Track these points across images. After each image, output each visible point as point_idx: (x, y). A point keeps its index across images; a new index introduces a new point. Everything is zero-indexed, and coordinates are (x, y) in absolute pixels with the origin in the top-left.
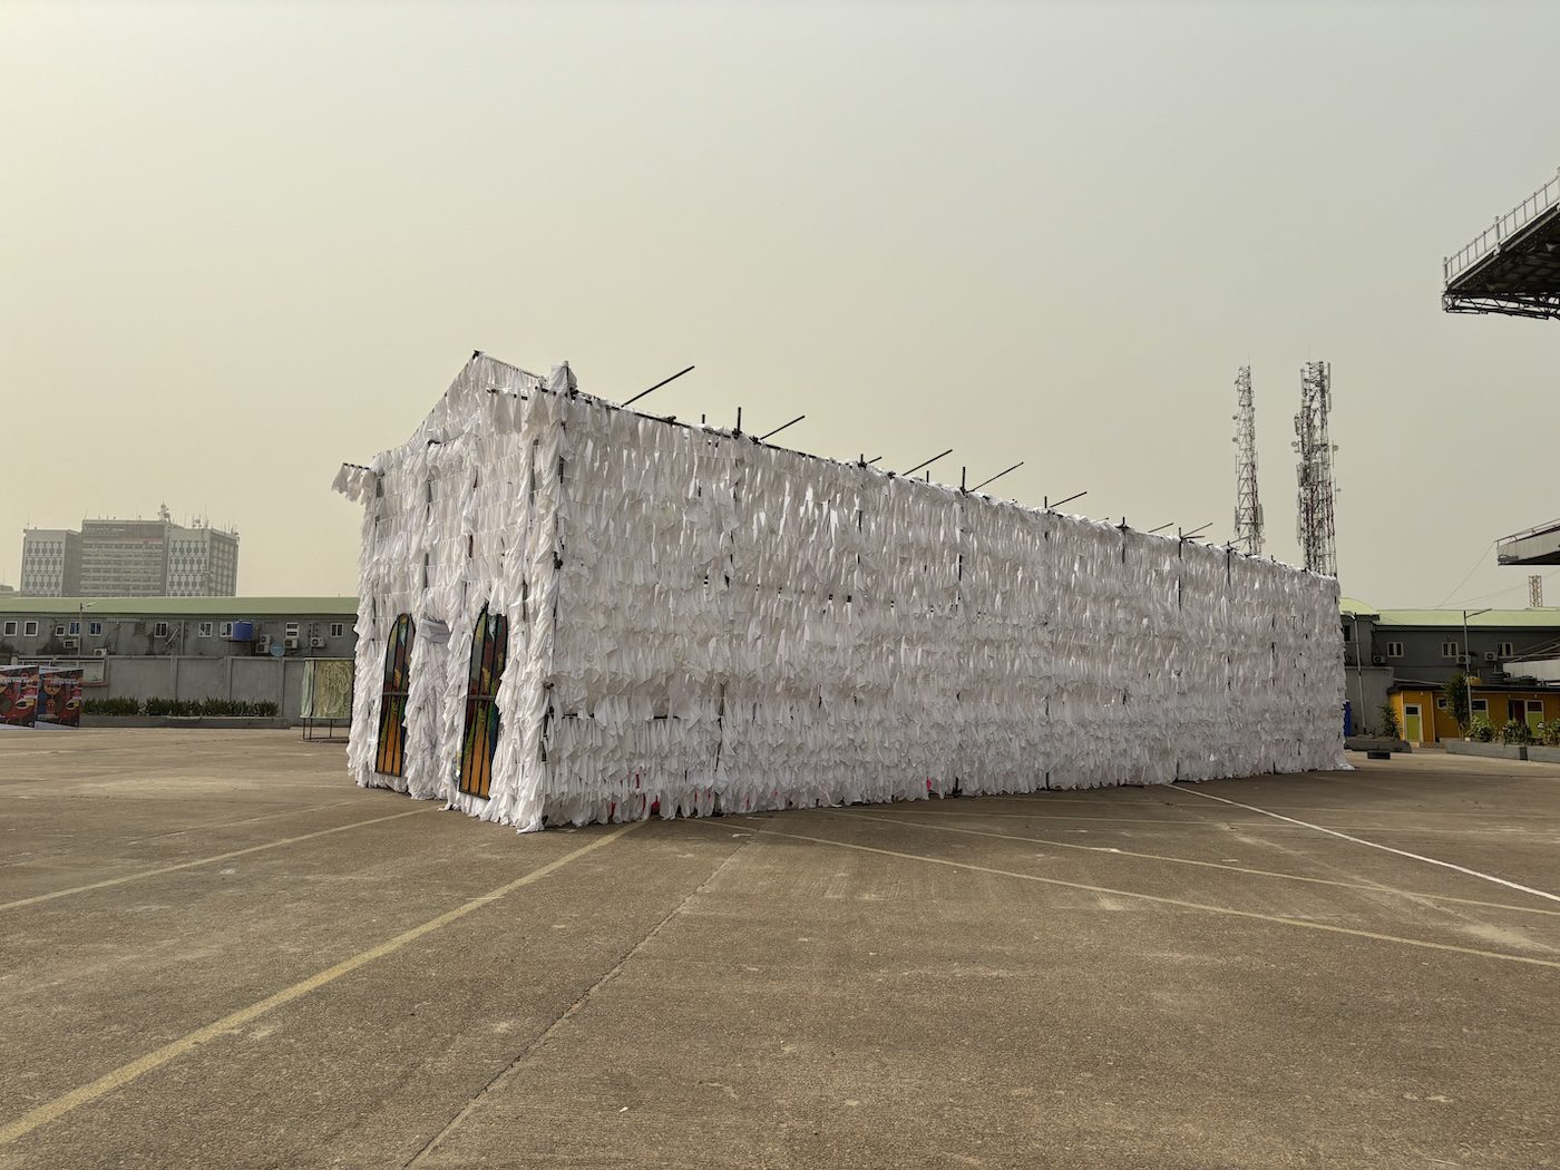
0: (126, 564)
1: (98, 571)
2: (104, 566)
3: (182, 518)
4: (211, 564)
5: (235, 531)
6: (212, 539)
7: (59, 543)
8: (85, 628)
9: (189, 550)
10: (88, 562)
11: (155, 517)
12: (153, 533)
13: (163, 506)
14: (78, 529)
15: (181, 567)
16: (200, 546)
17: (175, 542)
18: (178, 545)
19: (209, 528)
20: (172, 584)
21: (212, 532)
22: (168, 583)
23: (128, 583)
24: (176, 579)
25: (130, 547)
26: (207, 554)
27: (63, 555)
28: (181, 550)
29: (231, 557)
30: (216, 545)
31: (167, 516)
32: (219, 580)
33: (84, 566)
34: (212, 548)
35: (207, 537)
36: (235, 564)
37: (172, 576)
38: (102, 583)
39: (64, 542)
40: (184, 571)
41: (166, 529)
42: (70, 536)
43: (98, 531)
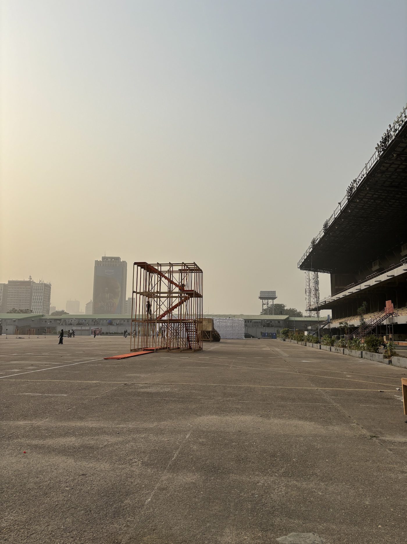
0: (20, 293)
1: (12, 295)
2: (14, 294)
3: (36, 280)
4: (44, 293)
5: (50, 283)
6: (45, 286)
7: (2, 287)
8: (84, 321)
9: (38, 289)
10: (10, 293)
11: (27, 279)
12: (28, 284)
13: (30, 276)
14: (7, 283)
15: (36, 294)
16: (41, 288)
17: (34, 287)
18: (35, 288)
19: (44, 283)
20: (33, 299)
21: (45, 284)
22: (32, 299)
23: (21, 299)
24: (34, 298)
25: (21, 288)
26: (43, 290)
27: (2, 291)
28: (36, 289)
29: (49, 291)
30: (45, 287)
31: (31, 279)
32: (46, 298)
33: (8, 294)
34: (45, 288)
35: (43, 286)
36: (50, 293)
37: (34, 297)
38: (13, 299)
39: (3, 287)
40: (37, 295)
41: (32, 283)
42: (4, 285)
43: (12, 283)
